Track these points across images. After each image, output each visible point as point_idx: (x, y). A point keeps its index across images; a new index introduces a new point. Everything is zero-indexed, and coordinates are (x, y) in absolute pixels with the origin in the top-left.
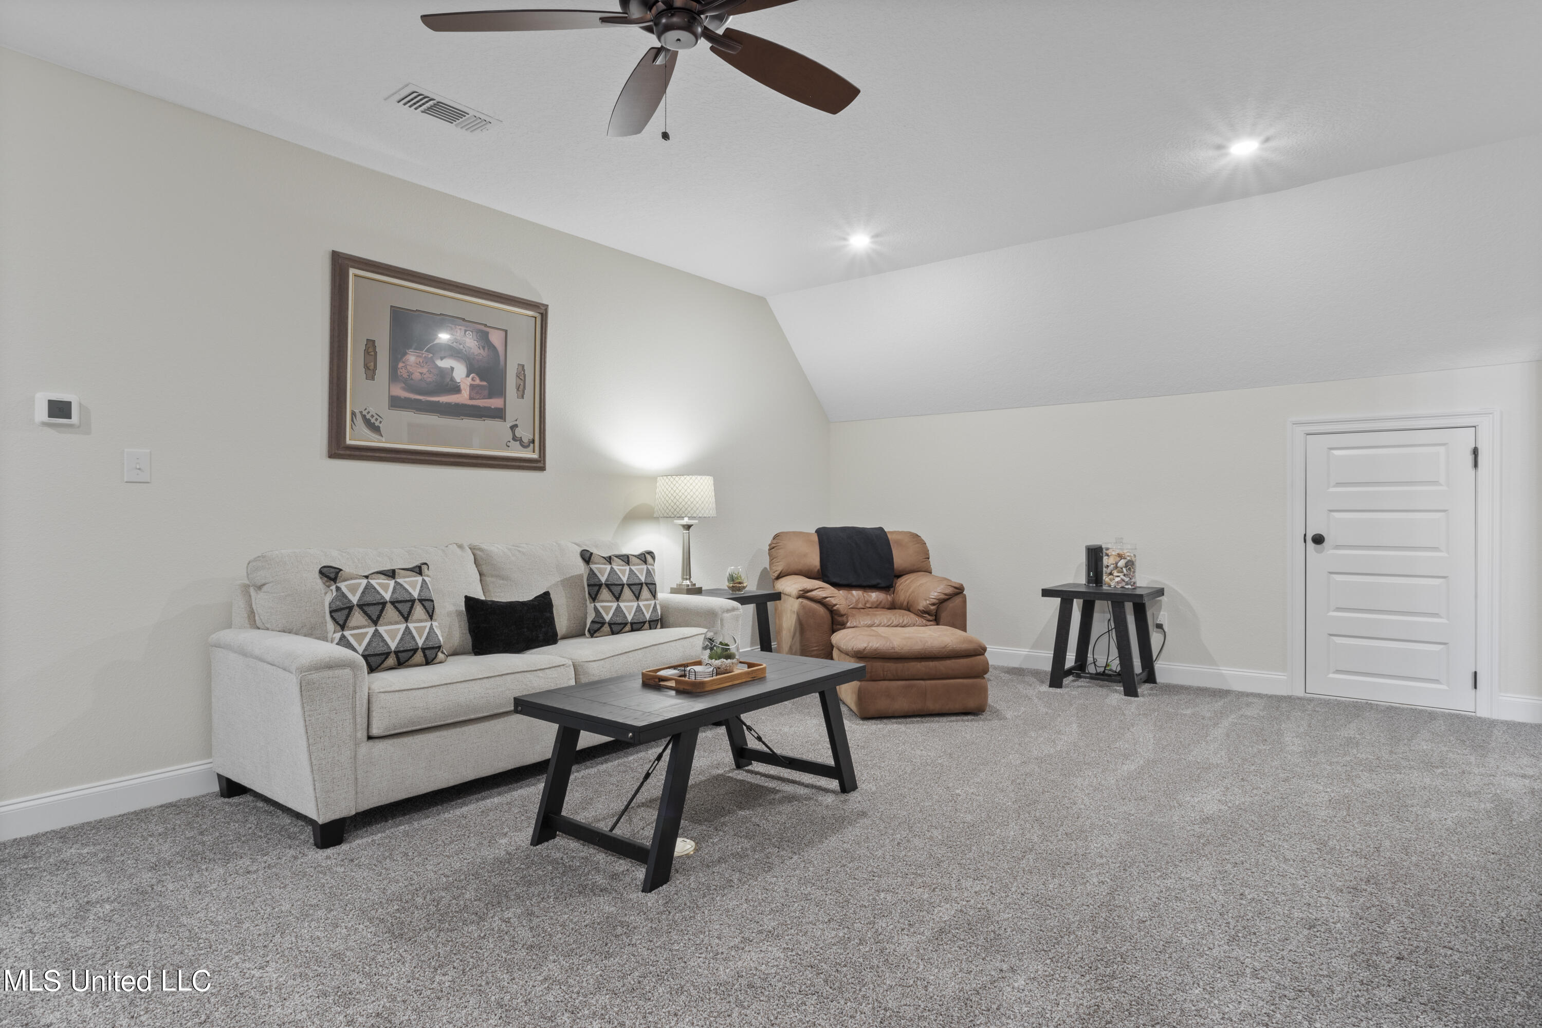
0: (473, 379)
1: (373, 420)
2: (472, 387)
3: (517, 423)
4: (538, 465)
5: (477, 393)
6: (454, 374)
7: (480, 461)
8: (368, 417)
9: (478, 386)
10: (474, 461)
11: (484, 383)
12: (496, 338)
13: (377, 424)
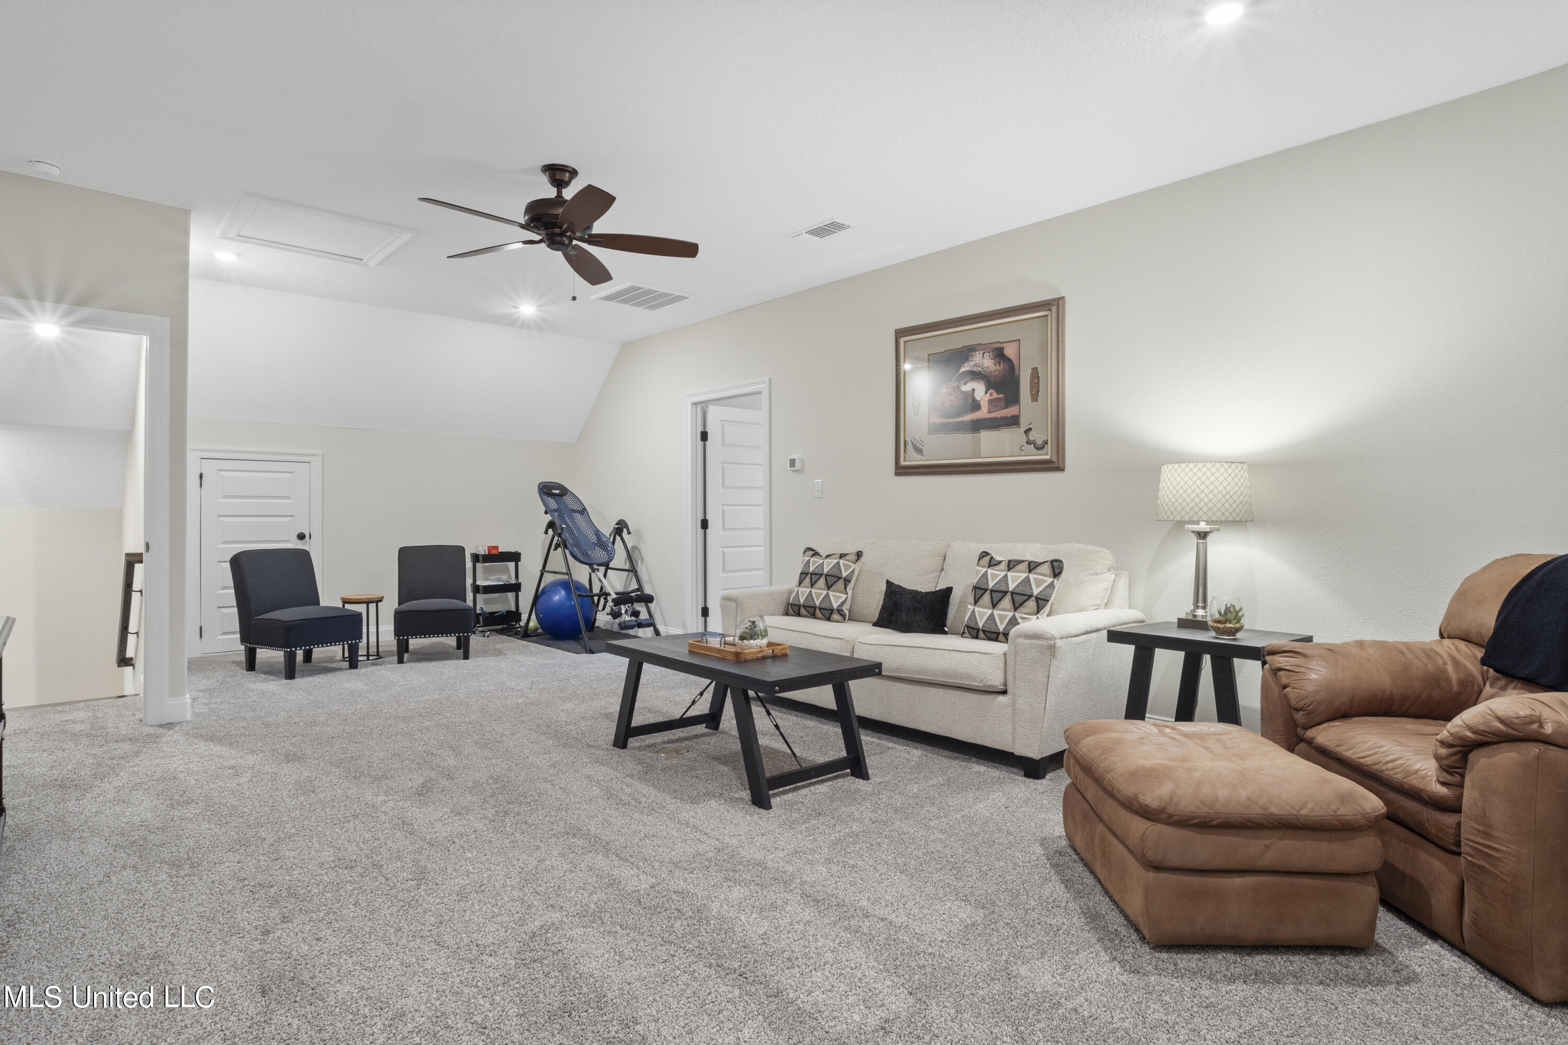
0: (991, 395)
1: (918, 445)
2: (990, 401)
3: (1031, 426)
4: (1054, 466)
5: (995, 406)
6: (975, 395)
7: (994, 468)
8: (915, 443)
9: (996, 399)
10: (989, 468)
11: (1001, 395)
12: (1010, 352)
13: (921, 447)
